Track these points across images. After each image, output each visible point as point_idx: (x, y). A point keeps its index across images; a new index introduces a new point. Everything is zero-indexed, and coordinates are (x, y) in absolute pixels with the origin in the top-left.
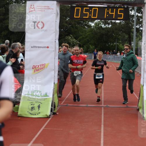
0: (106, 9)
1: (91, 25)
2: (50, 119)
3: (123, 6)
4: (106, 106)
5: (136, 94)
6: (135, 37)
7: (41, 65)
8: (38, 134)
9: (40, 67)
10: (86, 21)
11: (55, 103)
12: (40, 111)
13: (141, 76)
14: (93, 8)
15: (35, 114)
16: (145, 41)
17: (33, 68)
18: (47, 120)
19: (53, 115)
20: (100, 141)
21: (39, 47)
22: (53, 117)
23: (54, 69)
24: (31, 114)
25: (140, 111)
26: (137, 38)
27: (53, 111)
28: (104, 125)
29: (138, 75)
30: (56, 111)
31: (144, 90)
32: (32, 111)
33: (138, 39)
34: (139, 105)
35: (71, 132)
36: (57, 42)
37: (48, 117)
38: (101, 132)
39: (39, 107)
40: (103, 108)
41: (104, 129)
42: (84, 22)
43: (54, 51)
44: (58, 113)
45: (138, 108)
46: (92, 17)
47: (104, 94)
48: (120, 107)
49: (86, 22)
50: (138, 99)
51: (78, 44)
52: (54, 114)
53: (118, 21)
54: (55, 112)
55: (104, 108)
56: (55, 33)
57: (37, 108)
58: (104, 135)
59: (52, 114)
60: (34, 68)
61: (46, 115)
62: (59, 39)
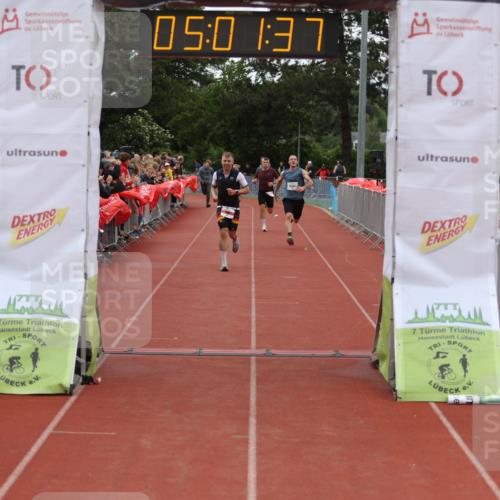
0: (263, 20)
1: (212, 75)
2: (73, 399)
3: (321, 8)
4: (263, 351)
5: (367, 312)
6: (362, 115)
7: (39, 215)
8: (34, 450)
9: (39, 220)
10: (197, 61)
11: (88, 343)
12: (37, 372)
13: (383, 248)
14: (218, 18)
15: (23, 384)
16: (396, 130)
17: (13, 226)
18: (64, 403)
19: (83, 387)
20: (245, 471)
21: (33, 153)
22: (82, 394)
23: (84, 226)
24: (7, 381)
25: (383, 368)
26: (371, 118)
27: (83, 373)
28: (259, 418)
29: (375, 245)
30: (94, 371)
31: (395, 297)
32: (12, 371)
33: (375, 121)
34: (379, 347)
35: (146, 442)
36: (96, 133)
37: (67, 394)
38: (246, 442)
39: (35, 357)
40: (253, 358)
41: (259, 433)
42: (187, 64)
43: (84, 166)
44: (99, 380)
45: (374, 358)
46: (214, 48)
47: (257, 312)
48: (313, 356)
49: (195, 67)
50: (375, 326)
51: (168, 140)
52: (87, 381)
53: (304, 62)
54: (88, 374)
55: (258, 361)
56: (87, 104)
57: (27, 362)
58: (259, 453)
59: (81, 380)
60: (16, 223)
61: (61, 385)
62: (103, 127)
